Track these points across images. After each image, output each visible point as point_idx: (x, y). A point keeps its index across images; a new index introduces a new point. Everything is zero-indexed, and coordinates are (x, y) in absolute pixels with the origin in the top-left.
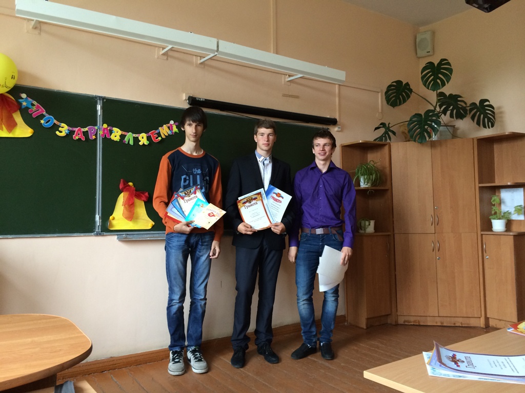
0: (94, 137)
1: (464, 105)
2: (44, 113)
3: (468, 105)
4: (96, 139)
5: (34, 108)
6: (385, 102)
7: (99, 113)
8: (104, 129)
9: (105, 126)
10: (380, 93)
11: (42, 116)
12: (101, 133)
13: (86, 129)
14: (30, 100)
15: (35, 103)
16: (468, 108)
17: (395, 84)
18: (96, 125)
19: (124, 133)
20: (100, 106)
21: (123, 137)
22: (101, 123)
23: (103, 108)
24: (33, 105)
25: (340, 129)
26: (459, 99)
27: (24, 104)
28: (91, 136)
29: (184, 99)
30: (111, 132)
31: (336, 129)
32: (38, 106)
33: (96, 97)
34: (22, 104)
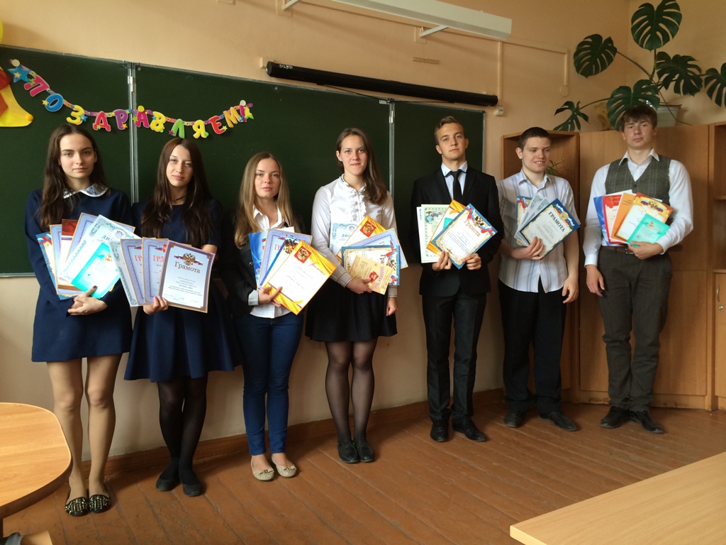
0: (125, 126)
1: (697, 73)
2: (48, 89)
3: (704, 72)
4: (128, 129)
5: (32, 82)
6: (573, 69)
7: (131, 90)
8: (140, 113)
9: (141, 109)
10: (566, 56)
11: (45, 94)
12: (136, 119)
13: (112, 114)
14: (26, 69)
15: (33, 73)
16: (703, 78)
17: (590, 40)
18: (127, 107)
19: (170, 120)
20: (131, 78)
21: (168, 126)
22: (135, 104)
23: (136, 81)
24: (30, 77)
25: (502, 113)
26: (689, 63)
27: (17, 75)
28: (121, 125)
29: (261, 66)
30: (150, 118)
31: (496, 112)
32: (38, 79)
33: (126, 64)
34: (13, 76)
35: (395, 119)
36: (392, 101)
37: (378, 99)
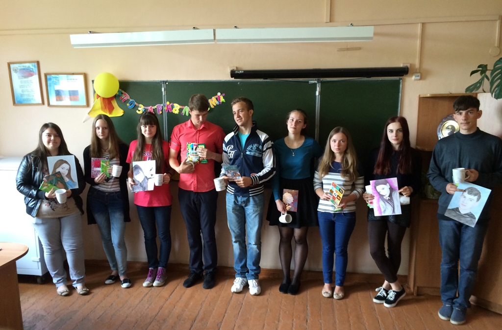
0: (161, 112)
2: (129, 98)
4: (162, 113)
5: (123, 95)
7: (164, 94)
8: (168, 105)
9: (168, 103)
10: (498, 22)
11: (128, 101)
12: (165, 108)
13: (156, 107)
14: (120, 90)
18: (162, 103)
19: (181, 107)
20: (163, 89)
21: (181, 110)
22: (166, 101)
23: (166, 90)
24: (122, 93)
25: (419, 78)
28: (159, 112)
29: (229, 72)
30: (173, 107)
31: (413, 78)
32: (125, 94)
33: (161, 82)
35: (320, 93)
37: (308, 81)
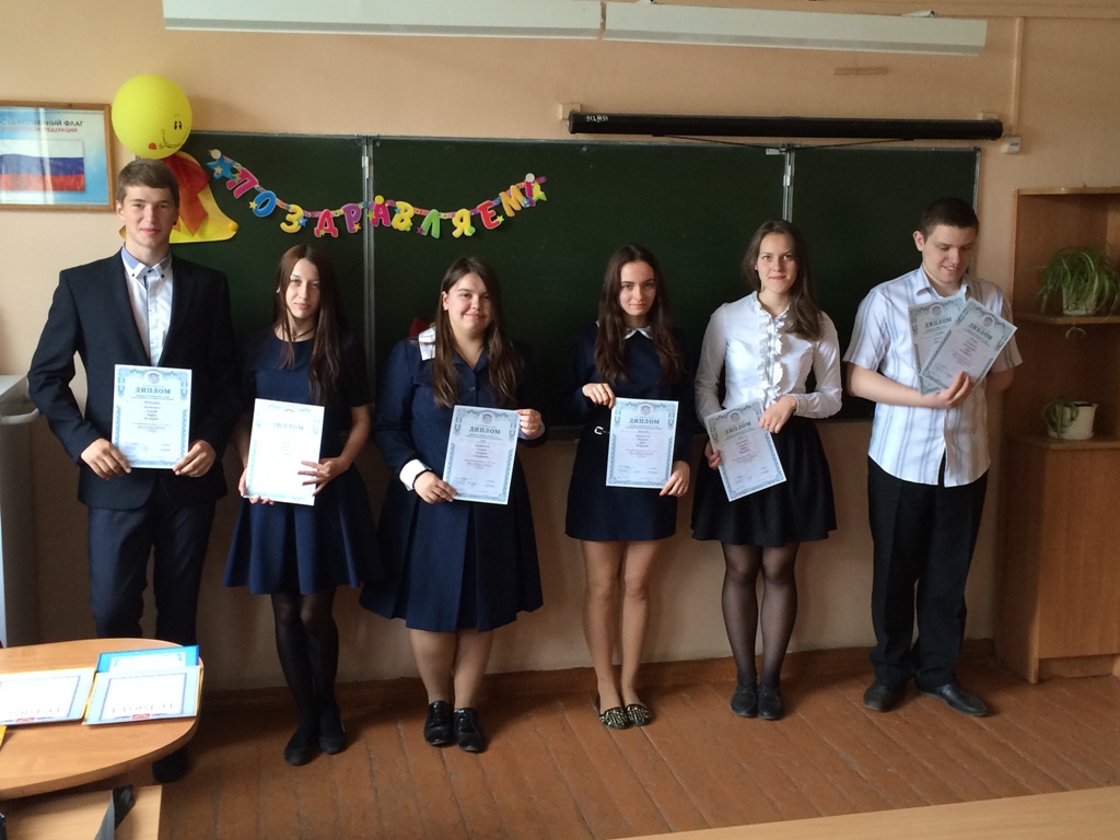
0: (357, 227)
2: (257, 186)
4: (361, 231)
5: (237, 178)
7: (367, 176)
8: (378, 207)
9: (379, 200)
11: (252, 194)
12: (371, 215)
13: (340, 212)
14: (228, 160)
15: (238, 166)
18: (361, 200)
19: (419, 211)
21: (417, 220)
22: (372, 195)
23: (375, 162)
24: (234, 171)
25: (1017, 148)
27: (218, 171)
28: (352, 226)
29: (561, 118)
30: (392, 211)
31: (1004, 147)
32: (244, 173)
33: (359, 139)
34: (214, 171)
35: (795, 180)
36: (790, 149)
37: (763, 148)
